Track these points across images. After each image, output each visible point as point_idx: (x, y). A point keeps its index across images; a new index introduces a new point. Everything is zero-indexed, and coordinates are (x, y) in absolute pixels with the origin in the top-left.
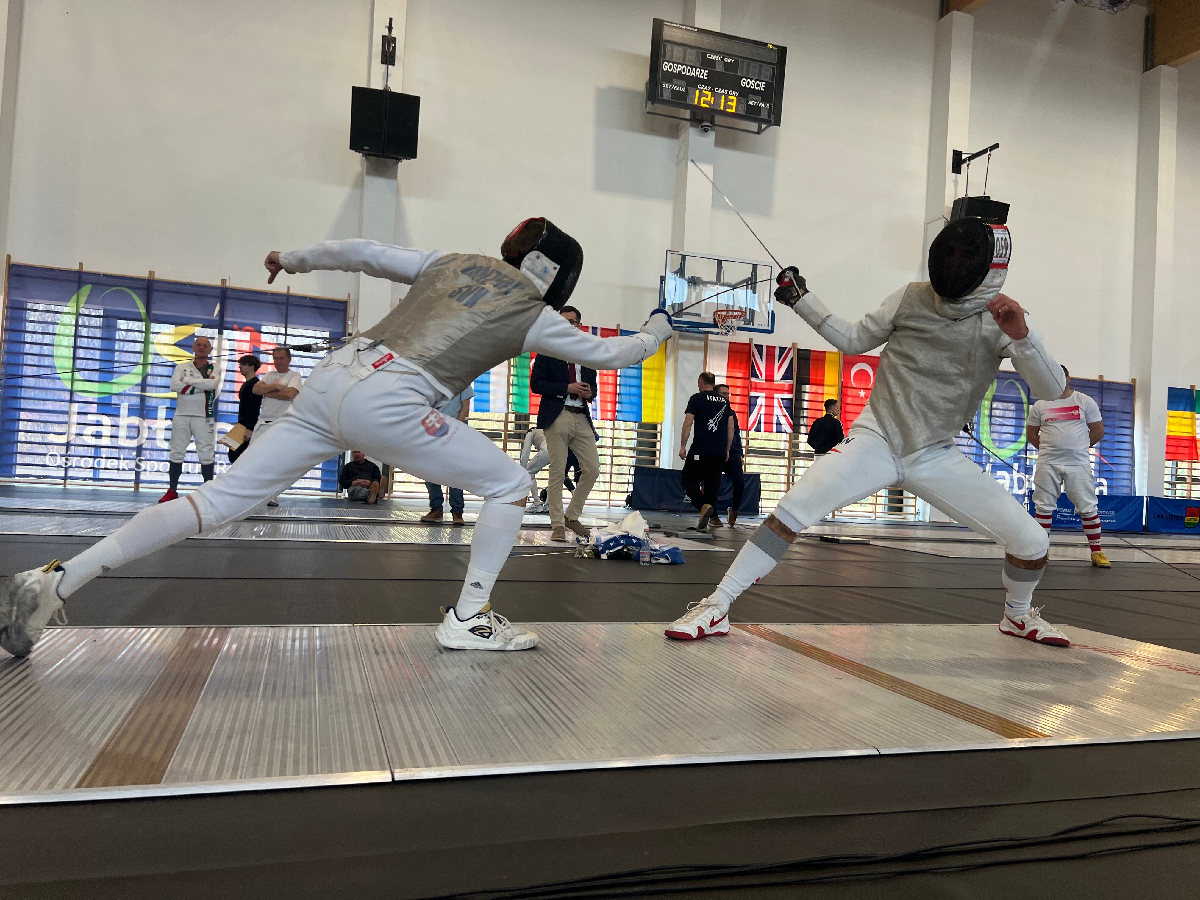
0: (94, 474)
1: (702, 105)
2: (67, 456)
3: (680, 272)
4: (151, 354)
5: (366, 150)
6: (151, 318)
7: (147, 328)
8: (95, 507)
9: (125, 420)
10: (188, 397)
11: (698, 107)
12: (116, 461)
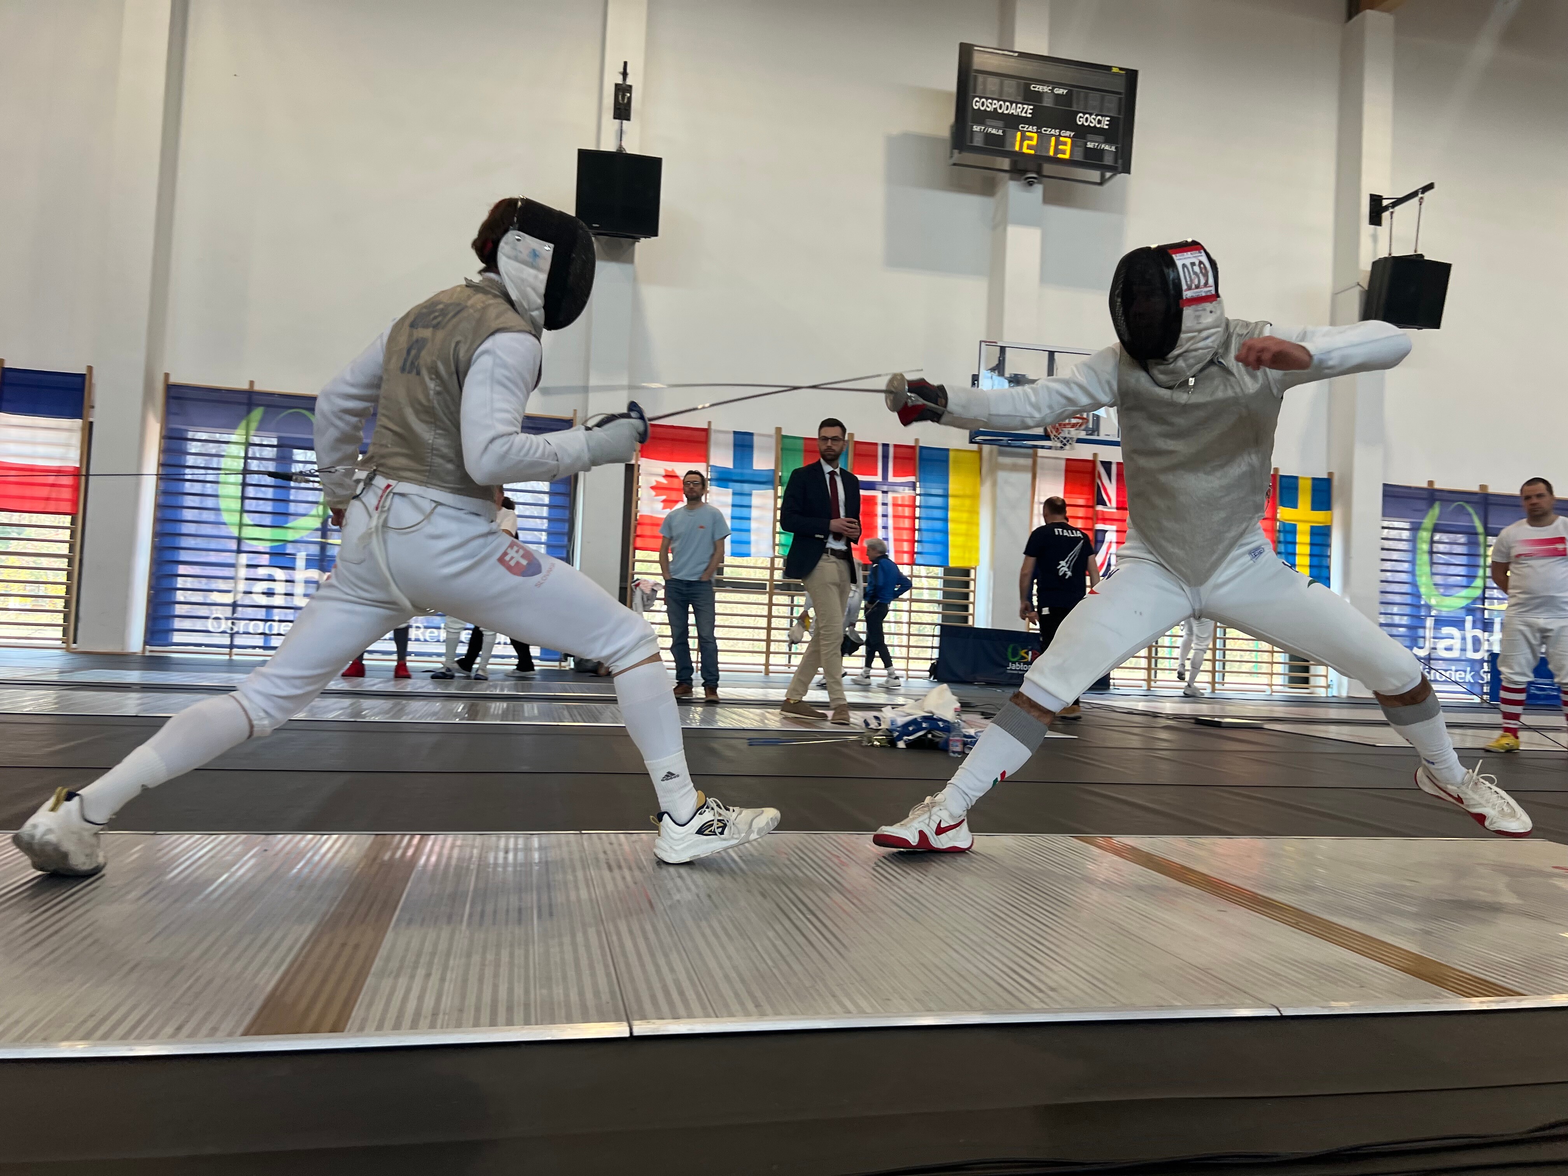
0: (265, 641)
1: (1025, 150)
2: (234, 620)
3: (999, 368)
5: (596, 228)
9: (302, 574)
11: (1021, 154)
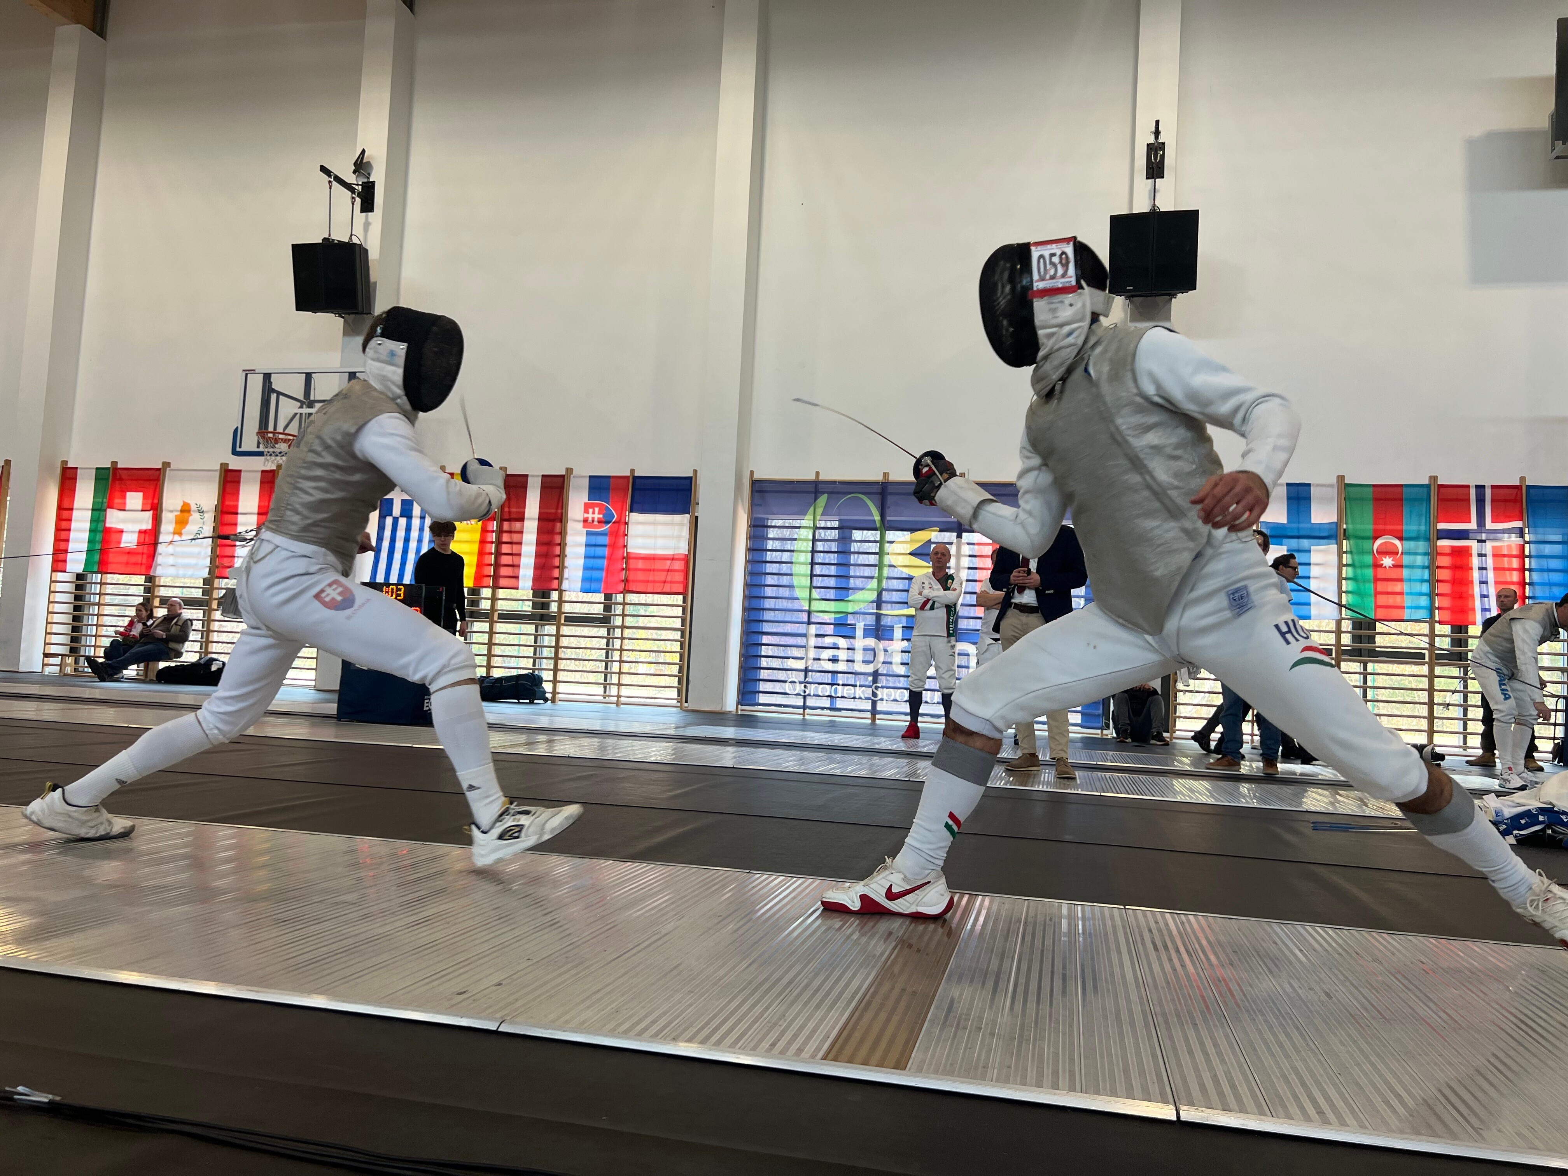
0: (832, 703)
2: (806, 683)
4: (886, 566)
5: (1130, 291)
6: (887, 526)
7: (882, 536)
8: (832, 741)
10: (927, 613)
12: (852, 688)
